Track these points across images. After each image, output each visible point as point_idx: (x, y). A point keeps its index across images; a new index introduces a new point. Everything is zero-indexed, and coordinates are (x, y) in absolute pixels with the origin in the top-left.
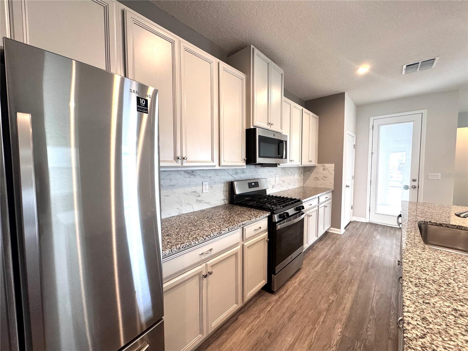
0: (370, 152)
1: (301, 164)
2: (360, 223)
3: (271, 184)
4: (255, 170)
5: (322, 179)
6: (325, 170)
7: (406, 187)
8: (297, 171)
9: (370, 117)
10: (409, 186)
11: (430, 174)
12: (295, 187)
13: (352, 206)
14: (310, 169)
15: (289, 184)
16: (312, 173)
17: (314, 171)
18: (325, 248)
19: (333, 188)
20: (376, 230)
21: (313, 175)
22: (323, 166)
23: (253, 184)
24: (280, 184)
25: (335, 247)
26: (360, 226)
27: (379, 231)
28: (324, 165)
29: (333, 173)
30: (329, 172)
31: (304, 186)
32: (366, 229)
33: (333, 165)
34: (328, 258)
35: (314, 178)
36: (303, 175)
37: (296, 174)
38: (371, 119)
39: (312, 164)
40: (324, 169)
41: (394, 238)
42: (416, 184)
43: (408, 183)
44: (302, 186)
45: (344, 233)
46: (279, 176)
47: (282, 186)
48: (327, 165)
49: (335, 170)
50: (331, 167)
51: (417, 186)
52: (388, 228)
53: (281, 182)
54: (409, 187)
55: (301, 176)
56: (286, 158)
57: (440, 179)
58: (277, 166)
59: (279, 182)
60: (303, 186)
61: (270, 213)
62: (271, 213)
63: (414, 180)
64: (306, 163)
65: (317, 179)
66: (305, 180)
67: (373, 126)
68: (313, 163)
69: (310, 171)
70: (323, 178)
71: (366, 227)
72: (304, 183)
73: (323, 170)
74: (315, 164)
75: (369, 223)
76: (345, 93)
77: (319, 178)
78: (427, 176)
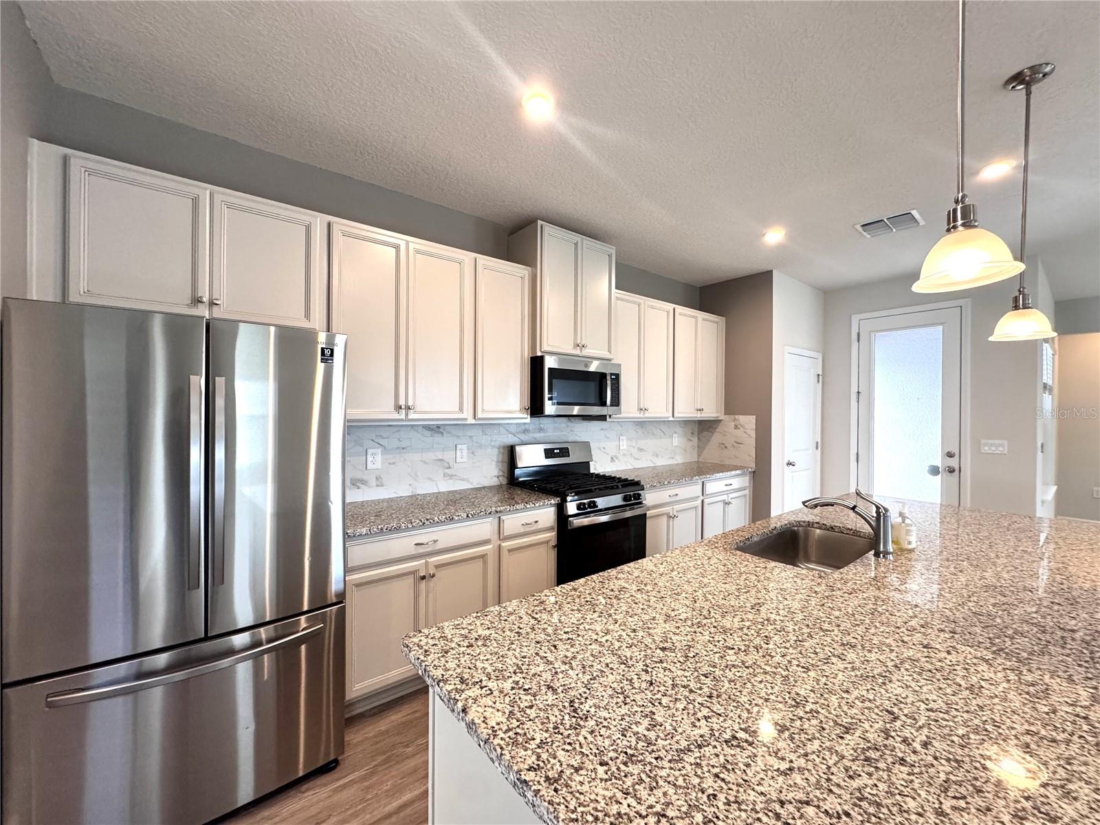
0: (854, 390)
1: (675, 416)
4: (567, 426)
5: (733, 446)
6: (739, 429)
8: (679, 430)
11: (983, 441)
12: (674, 462)
14: (708, 426)
15: (657, 456)
16: (713, 434)
17: (717, 430)
19: (754, 466)
21: (716, 438)
22: (734, 421)
23: (555, 451)
24: (631, 454)
28: (736, 417)
29: (753, 434)
30: (745, 432)
31: (700, 460)
33: (752, 419)
35: (717, 445)
36: (697, 438)
37: (676, 435)
38: (855, 319)
40: (736, 427)
42: (953, 463)
43: (938, 461)
44: (696, 460)
47: (639, 460)
48: (742, 419)
49: (756, 429)
50: (749, 422)
51: (957, 468)
54: (940, 470)
55: (690, 440)
56: (617, 404)
57: (1006, 453)
59: (628, 451)
61: (558, 499)
62: (561, 499)
63: (950, 455)
64: (686, 414)
65: (723, 446)
66: (701, 449)
67: (859, 333)
68: (710, 413)
69: (710, 430)
70: (735, 444)
72: (699, 456)
73: (735, 429)
74: (715, 415)
76: (772, 271)
77: (727, 445)
78: (977, 445)
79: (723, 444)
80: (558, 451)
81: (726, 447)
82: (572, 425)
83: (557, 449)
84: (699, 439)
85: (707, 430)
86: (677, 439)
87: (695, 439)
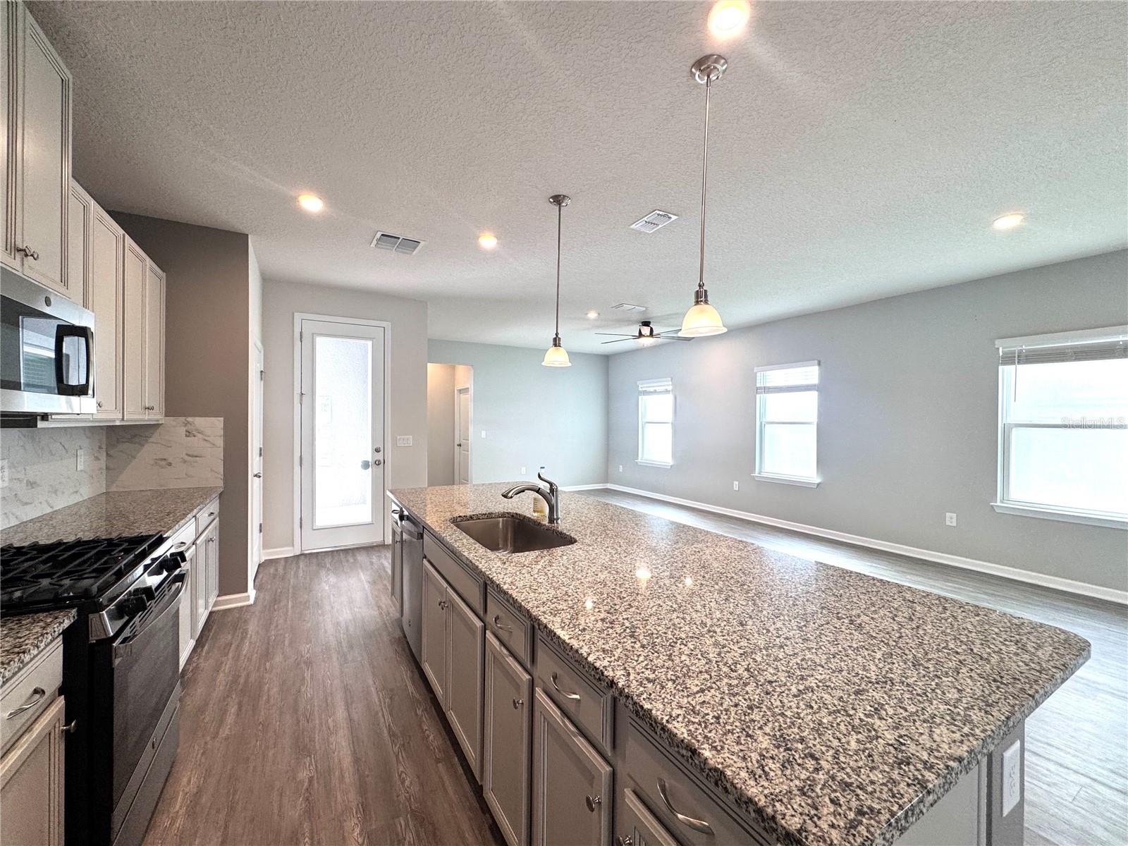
0: (297, 391)
1: (123, 419)
2: (283, 562)
5: (185, 462)
6: (194, 436)
7: (366, 465)
8: (84, 442)
9: (296, 314)
10: (370, 460)
11: (399, 437)
12: (77, 499)
13: (261, 525)
14: (135, 436)
15: (55, 492)
16: (142, 445)
17: (151, 440)
19: (220, 483)
20: (321, 566)
21: (149, 452)
22: (186, 425)
24: (16, 494)
26: (285, 568)
27: (328, 565)
28: (190, 419)
29: (220, 442)
30: (205, 440)
31: (111, 490)
32: (301, 571)
33: (218, 422)
35: (152, 462)
36: (105, 454)
37: (81, 452)
38: (298, 317)
39: (152, 417)
40: (189, 434)
41: (360, 571)
42: (380, 456)
43: (369, 457)
44: (104, 491)
45: (256, 599)
46: (13, 466)
48: (200, 422)
49: (225, 435)
50: (213, 427)
51: (382, 461)
52: (341, 554)
53: (21, 488)
54: (370, 463)
55: (97, 459)
57: (412, 445)
58: (33, 425)
59: (10, 489)
60: (107, 493)
61: (74, 611)
62: (77, 611)
63: (377, 450)
64: (134, 415)
65: (163, 463)
66: (112, 472)
67: (301, 333)
70: (187, 458)
71: (299, 567)
72: (110, 481)
73: (186, 436)
74: (156, 417)
75: (301, 555)
76: (247, 235)
77: (170, 460)
78: (394, 440)
79: (164, 459)
81: (170, 464)
84: (107, 454)
85: (130, 441)
86: (82, 457)
87: (103, 457)
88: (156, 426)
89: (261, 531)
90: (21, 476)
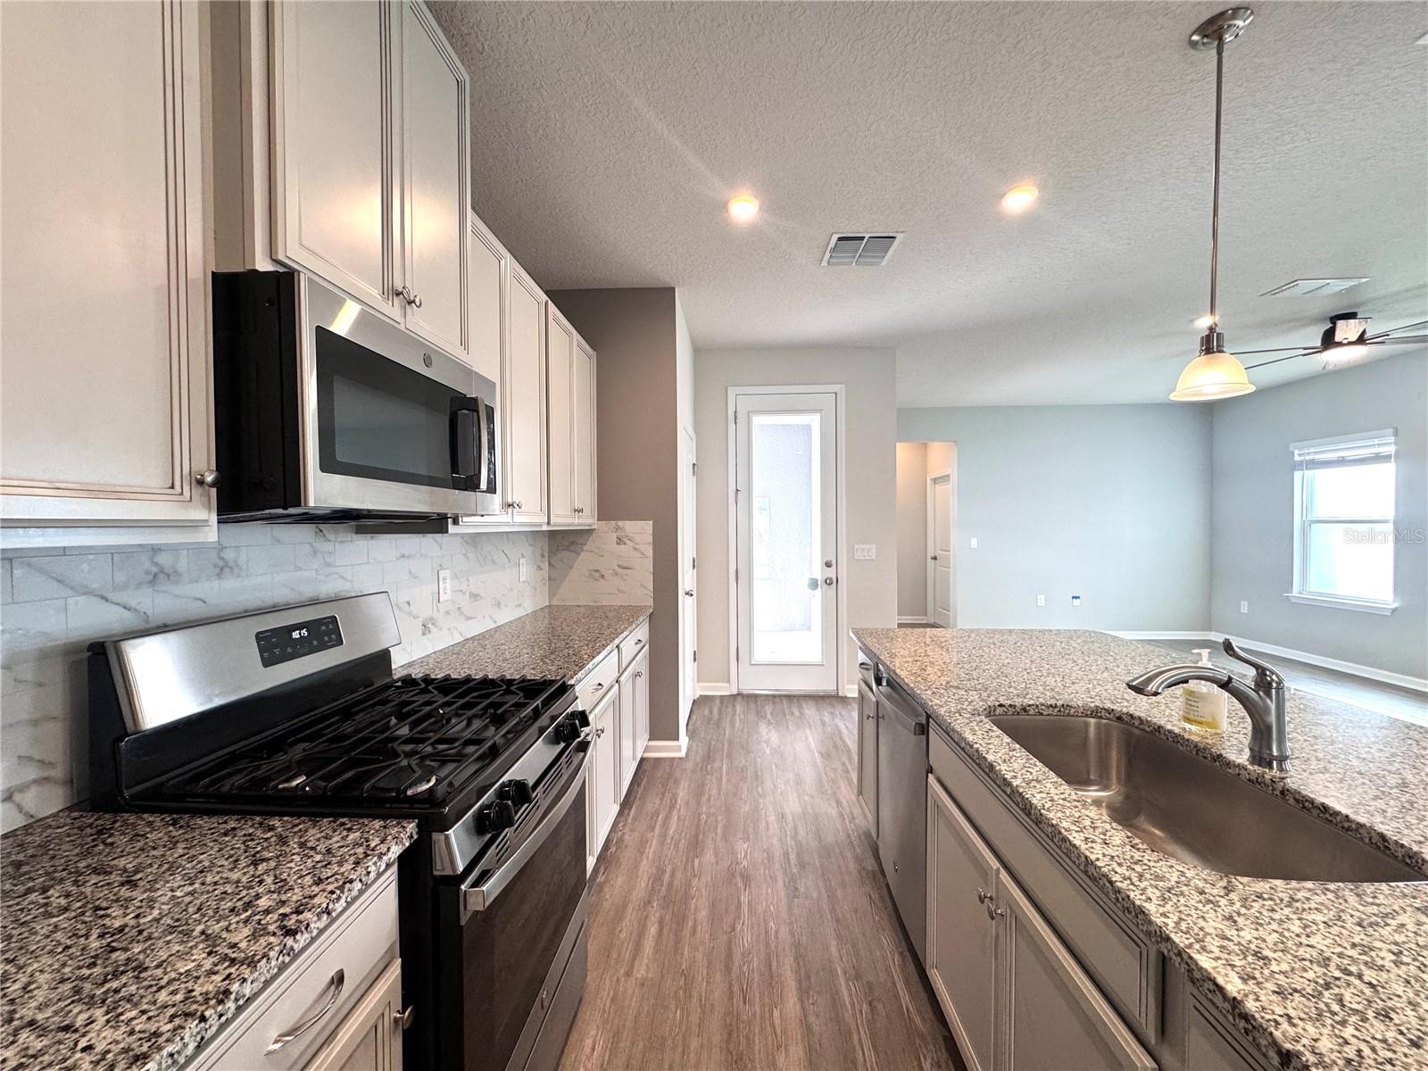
0: (732, 488)
1: (549, 523)
2: (718, 701)
3: (416, 617)
4: (315, 552)
5: (616, 574)
6: (625, 544)
7: (814, 584)
8: (527, 550)
9: (729, 389)
10: (819, 578)
11: (856, 546)
12: (520, 613)
13: (695, 652)
14: (572, 543)
15: (499, 605)
16: (579, 554)
17: (585, 548)
18: (649, 835)
19: (651, 603)
20: (760, 715)
21: (584, 561)
22: (617, 530)
23: (296, 635)
24: (459, 608)
25: (679, 817)
26: (720, 712)
27: (769, 716)
28: (620, 523)
29: (649, 551)
30: (636, 549)
31: (554, 603)
32: (738, 720)
33: (648, 526)
34: (671, 884)
35: (587, 574)
36: (547, 563)
37: (523, 561)
38: (732, 392)
39: (582, 521)
40: (620, 541)
41: (808, 731)
42: (831, 573)
43: (818, 572)
44: (547, 604)
45: (689, 750)
46: (455, 576)
47: (471, 618)
48: (629, 526)
49: (654, 543)
50: (641, 531)
51: (835, 579)
52: (784, 702)
53: (464, 601)
54: (819, 583)
55: (539, 568)
56: (492, 489)
57: (874, 557)
58: (444, 530)
59: (453, 602)
60: (550, 606)
61: (411, 827)
62: (418, 826)
63: (829, 565)
64: (563, 518)
65: (597, 575)
66: (554, 582)
67: (735, 412)
68: (587, 519)
69: (572, 547)
70: (618, 570)
71: (736, 711)
72: (552, 594)
73: (618, 544)
74: (590, 521)
75: (738, 694)
76: (674, 288)
77: (603, 572)
78: (851, 551)
79: (597, 571)
80: (305, 633)
81: (603, 577)
82: (328, 547)
83: (299, 627)
84: (549, 563)
85: (567, 549)
86: (525, 567)
87: (546, 566)
88: (590, 532)
89: (695, 660)
90: (464, 587)
